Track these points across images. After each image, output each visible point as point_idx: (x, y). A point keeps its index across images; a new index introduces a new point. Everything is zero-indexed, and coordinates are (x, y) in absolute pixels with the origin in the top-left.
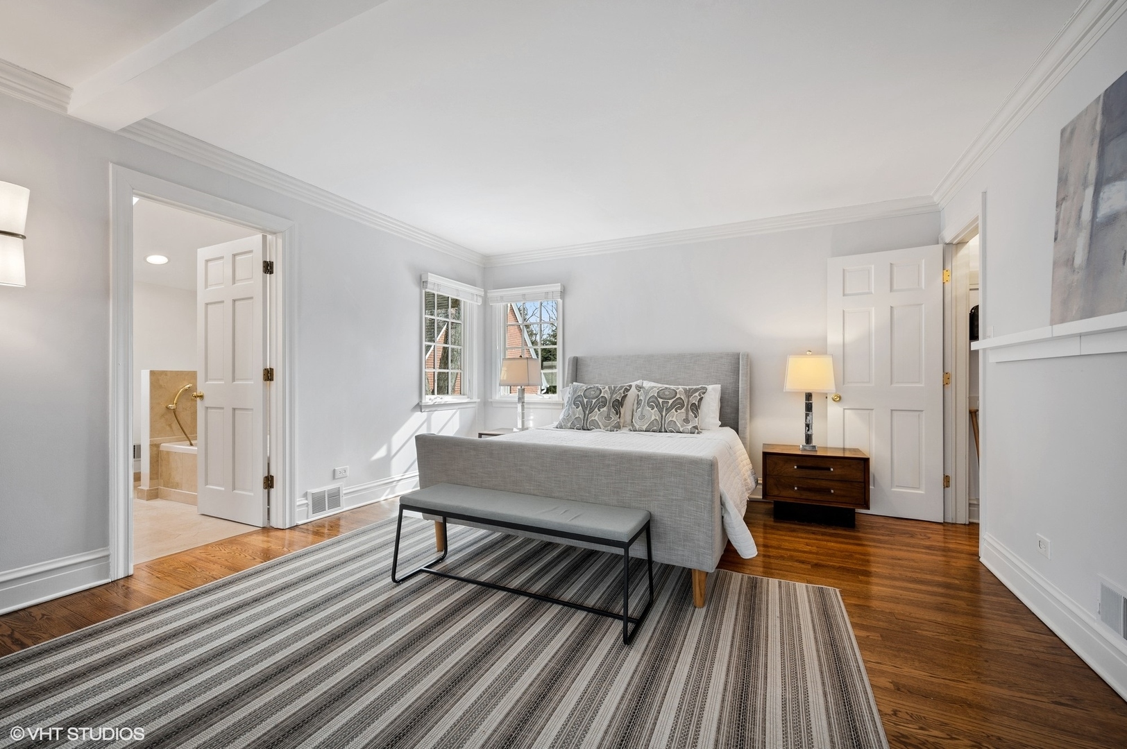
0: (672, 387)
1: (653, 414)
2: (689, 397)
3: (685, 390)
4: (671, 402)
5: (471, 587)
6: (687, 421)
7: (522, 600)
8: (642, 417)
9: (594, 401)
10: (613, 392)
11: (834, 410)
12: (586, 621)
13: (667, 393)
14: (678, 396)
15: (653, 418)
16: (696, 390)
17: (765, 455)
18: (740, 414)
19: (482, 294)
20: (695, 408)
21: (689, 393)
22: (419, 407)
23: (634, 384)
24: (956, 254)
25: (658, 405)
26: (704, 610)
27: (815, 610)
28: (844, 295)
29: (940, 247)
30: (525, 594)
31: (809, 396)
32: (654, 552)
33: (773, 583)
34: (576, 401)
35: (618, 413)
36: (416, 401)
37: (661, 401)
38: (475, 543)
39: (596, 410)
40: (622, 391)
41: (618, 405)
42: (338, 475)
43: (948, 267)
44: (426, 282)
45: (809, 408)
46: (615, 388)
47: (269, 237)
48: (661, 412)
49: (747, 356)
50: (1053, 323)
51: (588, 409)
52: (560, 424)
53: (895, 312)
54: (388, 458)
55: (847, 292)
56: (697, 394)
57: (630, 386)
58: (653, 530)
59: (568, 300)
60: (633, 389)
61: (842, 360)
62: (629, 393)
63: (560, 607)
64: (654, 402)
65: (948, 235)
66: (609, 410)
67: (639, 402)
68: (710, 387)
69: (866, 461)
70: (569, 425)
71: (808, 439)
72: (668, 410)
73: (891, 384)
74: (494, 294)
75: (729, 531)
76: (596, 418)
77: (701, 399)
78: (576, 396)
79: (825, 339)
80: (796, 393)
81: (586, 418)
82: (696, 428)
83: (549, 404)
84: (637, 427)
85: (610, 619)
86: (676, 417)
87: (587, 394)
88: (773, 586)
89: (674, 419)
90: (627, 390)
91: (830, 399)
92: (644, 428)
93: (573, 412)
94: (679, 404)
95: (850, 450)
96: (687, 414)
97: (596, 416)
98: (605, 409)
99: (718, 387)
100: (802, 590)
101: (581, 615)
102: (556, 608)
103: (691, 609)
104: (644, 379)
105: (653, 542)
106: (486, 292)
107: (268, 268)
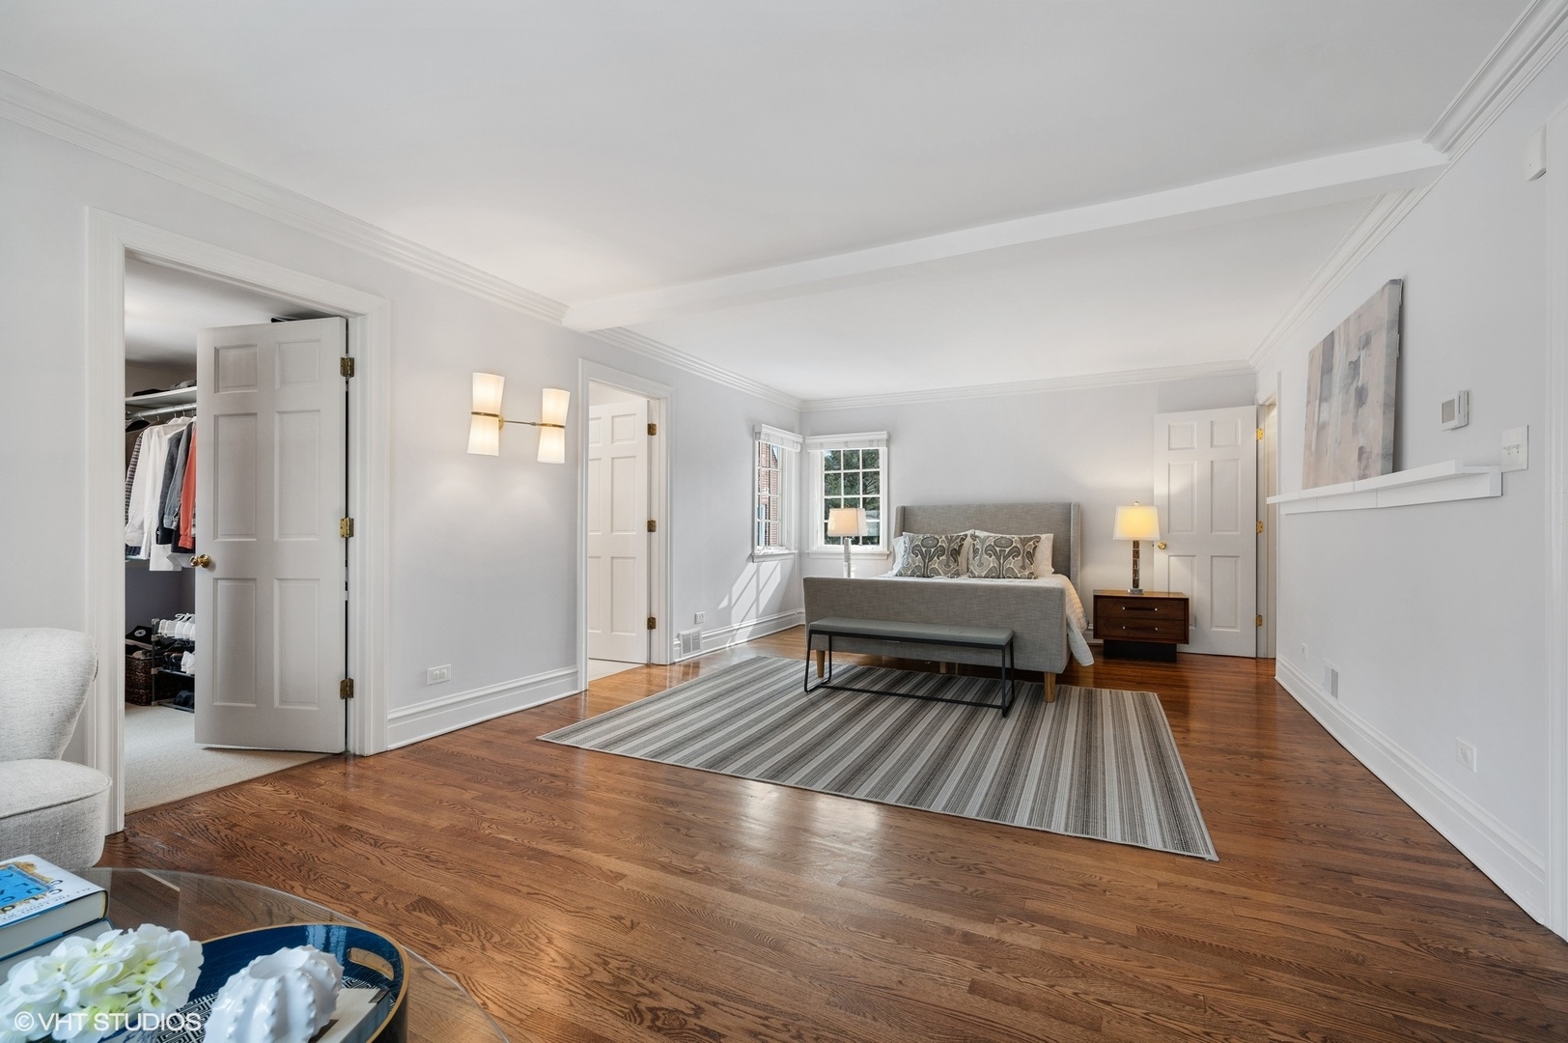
0: (1008, 536)
1: (991, 562)
2: (1024, 546)
3: (1020, 538)
4: (1007, 550)
5: (865, 696)
6: (1023, 567)
7: (911, 702)
8: (981, 564)
9: (933, 550)
10: (950, 540)
11: (1160, 558)
12: (966, 712)
13: (1003, 542)
14: (1014, 545)
15: (992, 565)
16: (1031, 539)
17: (1096, 598)
18: (1072, 562)
19: (801, 440)
20: (1031, 556)
21: (1024, 542)
22: (752, 557)
23: (969, 533)
24: (1269, 414)
25: (995, 553)
26: (1054, 704)
27: (1137, 702)
28: (1169, 449)
29: (1254, 408)
30: (913, 697)
31: (1136, 544)
32: (1015, 661)
33: (1105, 692)
34: (915, 550)
35: (956, 561)
36: (749, 552)
37: (998, 549)
38: (848, 671)
39: (935, 558)
40: (958, 541)
41: (956, 553)
42: (699, 620)
43: (1261, 426)
44: (760, 433)
45: (1136, 554)
46: (952, 537)
47: (652, 402)
48: (999, 559)
49: (1078, 506)
50: (1306, 486)
51: (927, 557)
52: (899, 572)
53: (1215, 465)
54: (729, 608)
55: (1172, 446)
56: (1031, 543)
57: (966, 535)
58: (1015, 644)
59: (893, 448)
60: (969, 539)
61: (1168, 512)
62: (965, 542)
63: (944, 703)
64: (990, 550)
65: (1261, 398)
66: (948, 558)
67: (975, 551)
68: (1043, 536)
69: (1185, 601)
70: (909, 573)
71: (1136, 583)
72: (1005, 558)
73: (1212, 532)
74: (811, 440)
75: (1072, 645)
76: (936, 566)
77: (1036, 547)
78: (913, 545)
79: (1152, 490)
80: (1124, 542)
81: (926, 567)
82: (1032, 573)
83: (874, 554)
84: (977, 574)
85: (986, 708)
86: (1013, 563)
87: (925, 543)
88: (1105, 694)
89: (1012, 566)
90: (963, 539)
91: (1156, 546)
92: (983, 574)
93: (913, 561)
94: (1015, 552)
95: (1174, 593)
96: (1024, 561)
97: (935, 564)
98: (944, 557)
99: (1052, 535)
100: (1128, 696)
101: (961, 708)
102: (941, 705)
103: (1044, 704)
104: (976, 528)
105: (1015, 653)
106: (804, 439)
107: (651, 430)
